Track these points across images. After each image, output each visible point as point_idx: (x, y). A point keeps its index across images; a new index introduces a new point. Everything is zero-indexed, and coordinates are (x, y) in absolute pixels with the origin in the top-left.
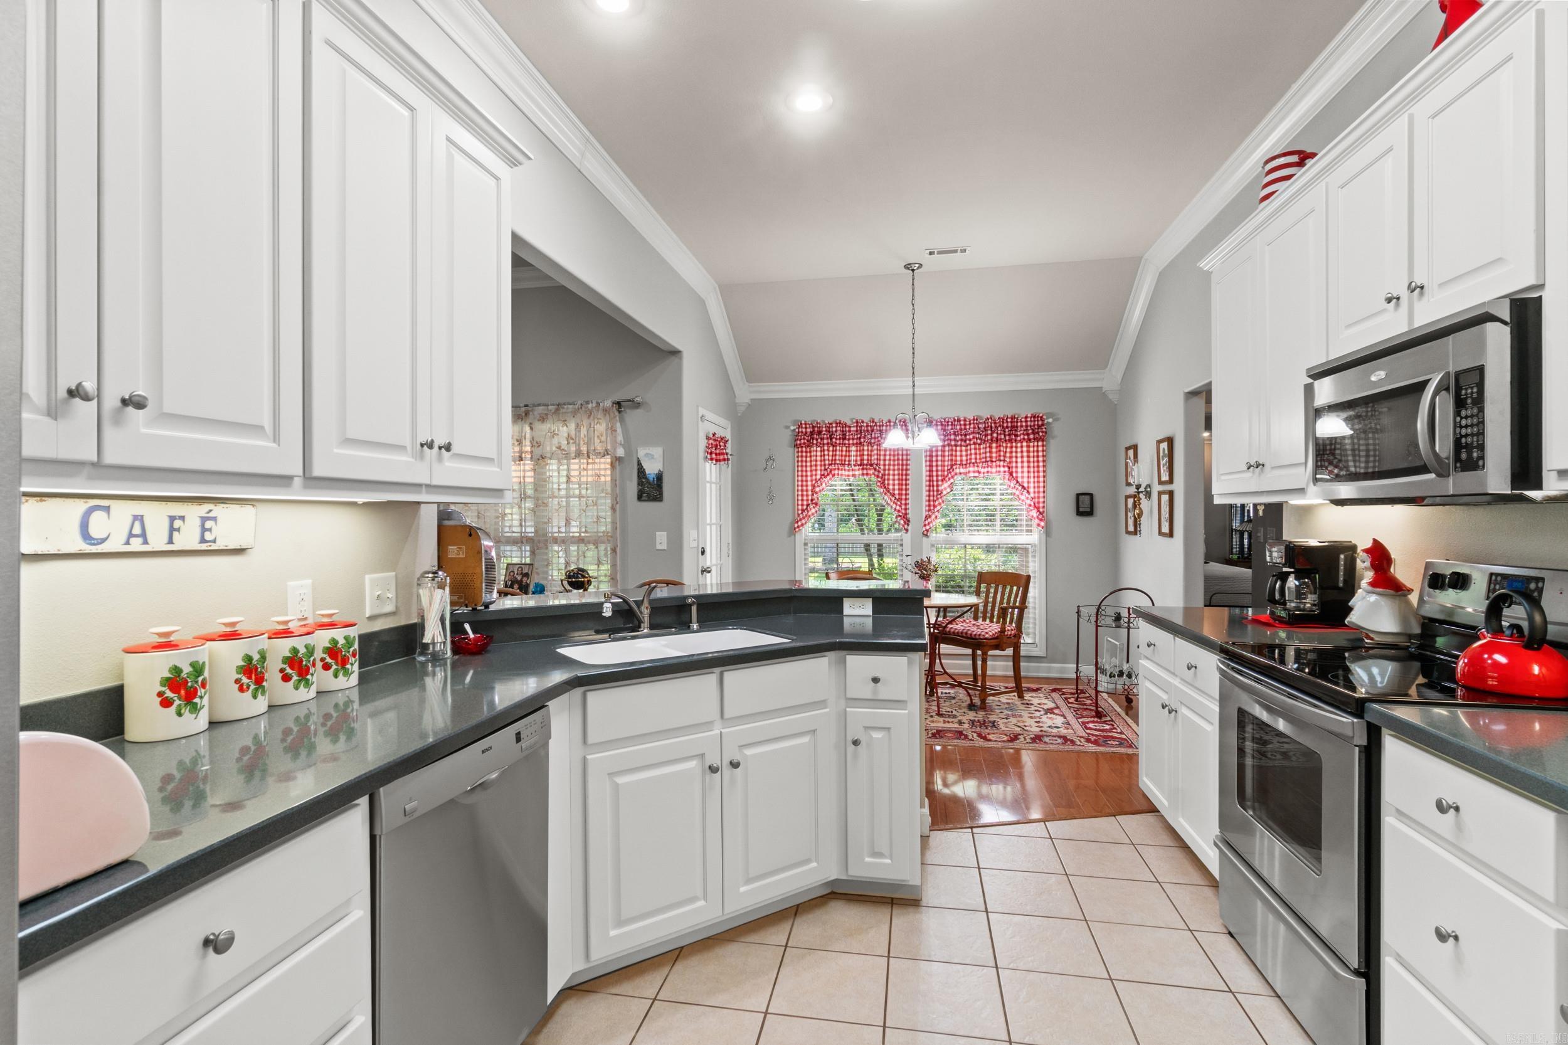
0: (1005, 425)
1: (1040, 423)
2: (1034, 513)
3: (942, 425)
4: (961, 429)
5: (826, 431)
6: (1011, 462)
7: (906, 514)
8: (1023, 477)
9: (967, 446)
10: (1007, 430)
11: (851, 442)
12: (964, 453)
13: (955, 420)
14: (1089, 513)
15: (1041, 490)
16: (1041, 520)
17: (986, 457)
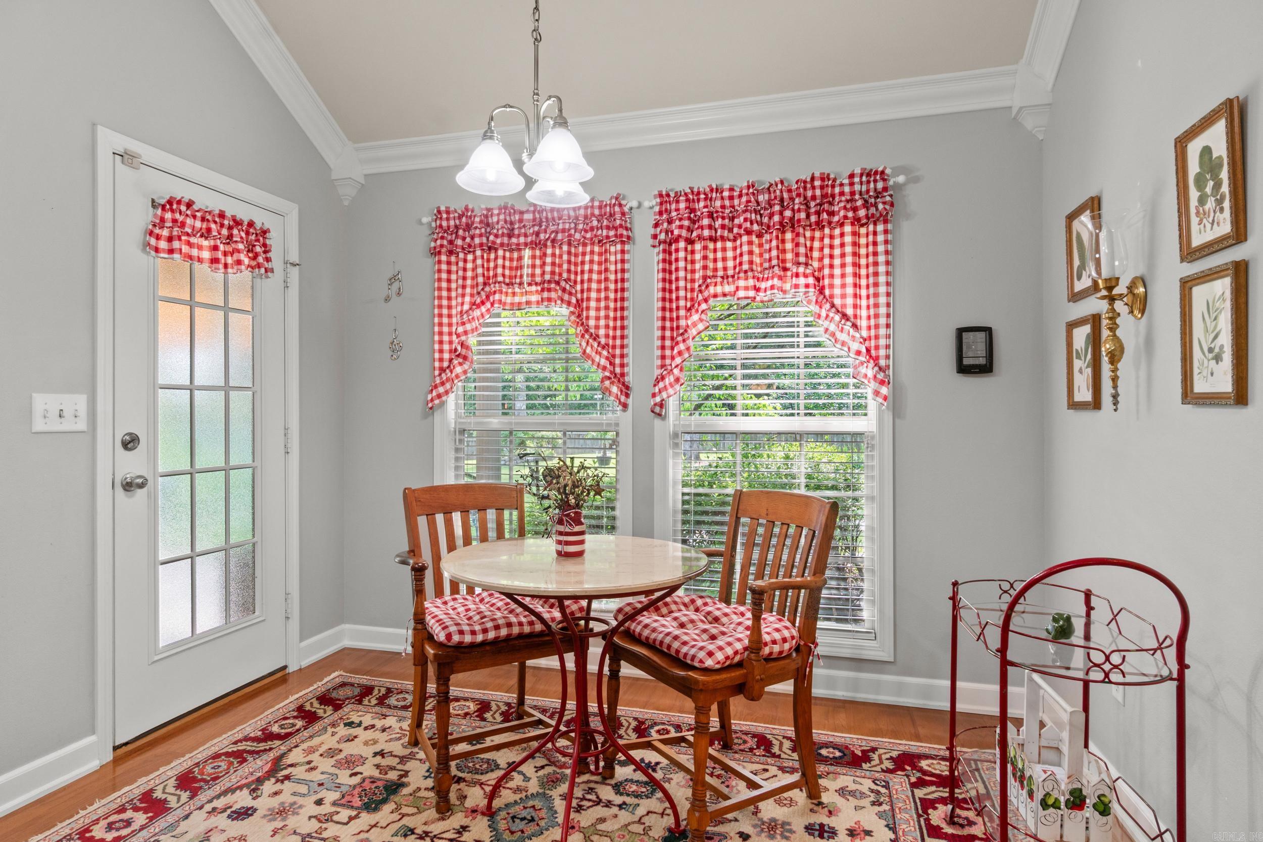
0: (809, 193)
1: (880, 185)
2: (869, 371)
3: (688, 200)
4: (723, 207)
5: (481, 222)
6: (821, 269)
7: (623, 375)
8: (843, 296)
9: (735, 240)
10: (812, 204)
11: (522, 240)
12: (730, 254)
13: (712, 190)
14: (986, 368)
15: (882, 321)
16: (882, 383)
17: (770, 260)
